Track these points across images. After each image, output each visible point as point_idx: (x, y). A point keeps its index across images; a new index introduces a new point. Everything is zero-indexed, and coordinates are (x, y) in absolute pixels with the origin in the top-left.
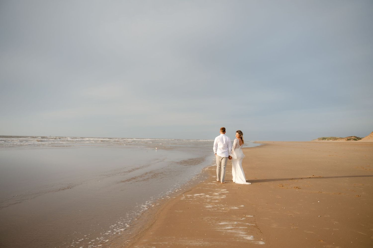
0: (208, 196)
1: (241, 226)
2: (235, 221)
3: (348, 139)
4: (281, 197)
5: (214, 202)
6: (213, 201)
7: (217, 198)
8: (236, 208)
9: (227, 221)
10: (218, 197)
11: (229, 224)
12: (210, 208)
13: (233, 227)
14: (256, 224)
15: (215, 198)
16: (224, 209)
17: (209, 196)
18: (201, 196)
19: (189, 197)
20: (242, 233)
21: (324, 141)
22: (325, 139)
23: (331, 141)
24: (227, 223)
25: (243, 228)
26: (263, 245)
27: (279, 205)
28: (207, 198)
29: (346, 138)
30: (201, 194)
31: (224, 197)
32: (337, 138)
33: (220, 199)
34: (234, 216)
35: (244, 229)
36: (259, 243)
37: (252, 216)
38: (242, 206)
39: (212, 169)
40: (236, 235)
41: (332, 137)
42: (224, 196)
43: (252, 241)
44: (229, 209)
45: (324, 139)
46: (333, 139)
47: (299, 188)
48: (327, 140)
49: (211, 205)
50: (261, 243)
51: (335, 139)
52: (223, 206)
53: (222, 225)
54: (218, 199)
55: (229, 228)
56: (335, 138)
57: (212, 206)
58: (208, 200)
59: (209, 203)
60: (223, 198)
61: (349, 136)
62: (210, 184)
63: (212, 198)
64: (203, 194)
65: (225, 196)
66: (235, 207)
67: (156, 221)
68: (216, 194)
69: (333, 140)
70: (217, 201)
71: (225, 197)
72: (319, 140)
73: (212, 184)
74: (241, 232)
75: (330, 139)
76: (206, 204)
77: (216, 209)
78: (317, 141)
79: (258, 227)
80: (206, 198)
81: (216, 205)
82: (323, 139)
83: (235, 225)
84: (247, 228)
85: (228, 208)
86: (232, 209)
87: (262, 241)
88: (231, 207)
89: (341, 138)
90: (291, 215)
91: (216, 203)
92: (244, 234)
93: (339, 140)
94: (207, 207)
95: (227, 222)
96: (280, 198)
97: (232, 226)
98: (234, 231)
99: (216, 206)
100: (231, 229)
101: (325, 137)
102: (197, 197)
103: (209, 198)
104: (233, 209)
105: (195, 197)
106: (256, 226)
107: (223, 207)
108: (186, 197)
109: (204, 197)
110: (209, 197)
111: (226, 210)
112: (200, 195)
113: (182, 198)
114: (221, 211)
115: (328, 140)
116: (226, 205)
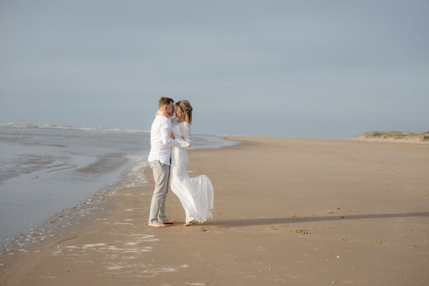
0: (113, 248)
3: (425, 137)
4: (266, 250)
5: (125, 260)
6: (124, 258)
7: (133, 251)
8: (172, 270)
10: (135, 249)
12: (116, 271)
15: (129, 251)
16: (146, 271)
17: (117, 249)
18: (98, 247)
19: (72, 250)
21: (376, 139)
22: (380, 135)
23: (391, 140)
27: (261, 263)
28: (111, 252)
29: (421, 134)
32: (403, 133)
33: (140, 254)
37: (203, 284)
38: (185, 266)
39: (126, 195)
41: (394, 132)
42: (148, 248)
44: (157, 272)
45: (377, 135)
46: (396, 135)
47: (306, 233)
48: (382, 137)
49: (119, 265)
51: (400, 135)
52: (144, 266)
54: (136, 254)
56: (399, 134)
57: (121, 267)
58: (114, 256)
59: (116, 261)
60: (147, 252)
61: (427, 131)
62: (119, 225)
63: (122, 251)
64: (103, 244)
65: (152, 248)
66: (171, 268)
68: (131, 244)
69: (396, 139)
70: (132, 257)
71: (151, 251)
72: (366, 137)
73: (122, 224)
75: (390, 136)
76: (110, 263)
77: (128, 273)
78: (362, 138)
80: (108, 251)
81: (129, 264)
82: (374, 135)
85: (156, 270)
86: (164, 271)
88: (163, 268)
89: (412, 135)
90: (280, 280)
91: (130, 262)
93: (407, 139)
94: (111, 268)
96: (263, 250)
99: (129, 266)
101: (379, 130)
102: (89, 250)
103: (115, 252)
104: (167, 271)
105: (84, 250)
107: (145, 269)
108: (66, 251)
109: (104, 250)
110: (115, 250)
111: (150, 274)
112: (96, 247)
113: (56, 253)
114: (140, 276)
115: (385, 138)
116: (150, 265)
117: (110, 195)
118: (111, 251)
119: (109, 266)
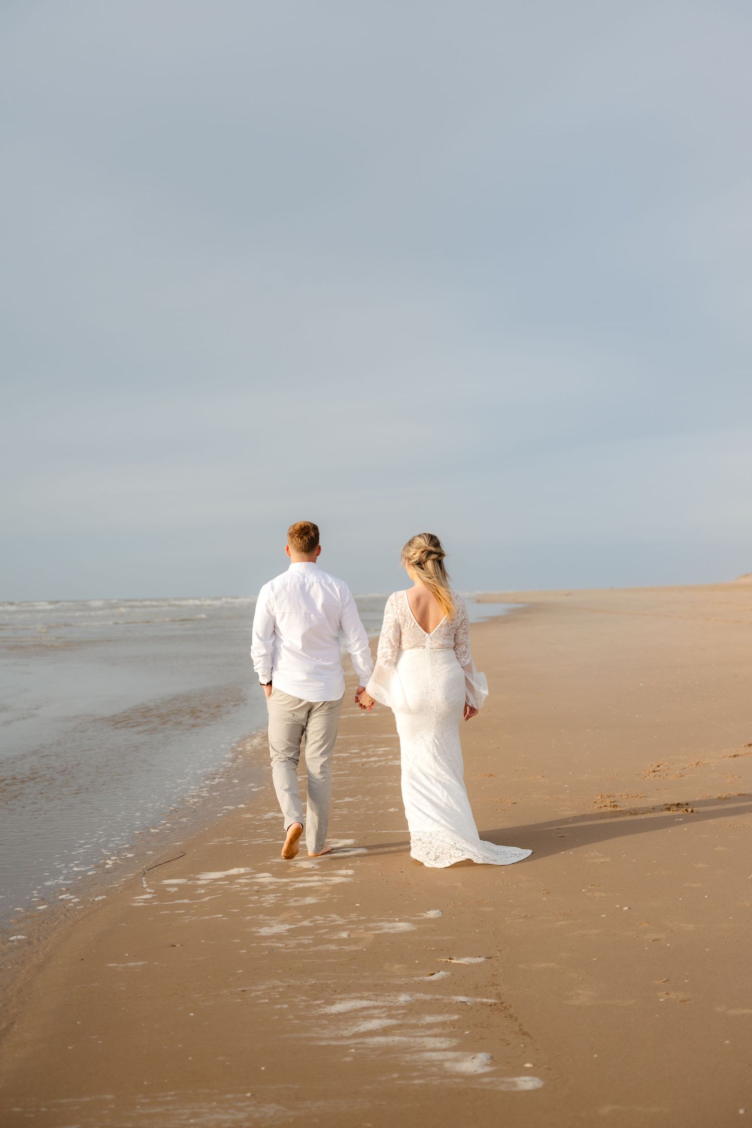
0: (265, 878)
1: (430, 1013)
2: (400, 989)
4: (608, 860)
5: (295, 908)
6: (292, 903)
7: (312, 884)
8: (403, 926)
9: (366, 994)
10: (316, 878)
11: (375, 1008)
12: (278, 937)
13: (393, 1022)
14: (499, 996)
15: (301, 885)
16: (344, 935)
17: (275, 879)
18: (231, 879)
19: (176, 889)
20: (438, 1045)
24: (365, 1003)
25: (440, 1018)
26: (537, 1090)
27: (603, 895)
28: (262, 890)
30: (234, 871)
31: (346, 876)
33: (327, 889)
34: (397, 967)
35: (443, 1024)
36: (514, 1084)
37: (479, 959)
38: (432, 914)
40: (408, 1057)
42: (344, 872)
43: (486, 1080)
44: (370, 934)
47: (690, 810)
49: (283, 922)
50: (527, 1083)
52: (341, 921)
53: (340, 1014)
54: (317, 891)
55: (374, 1024)
57: (288, 927)
58: (270, 899)
59: (276, 911)
60: (342, 883)
63: (286, 884)
64: (242, 870)
65: (350, 872)
66: (400, 921)
67: (12, 1024)
68: (305, 864)
70: (310, 900)
71: (350, 879)
74: (431, 1042)
76: (261, 917)
77: (306, 942)
79: (512, 1011)
80: (256, 888)
81: (305, 919)
83: (403, 1007)
84: (456, 1017)
85: (367, 929)
86: (386, 930)
87: (528, 1073)
88: (381, 924)
90: (656, 936)
91: (307, 912)
92: (445, 1050)
94: (265, 931)
95: (361, 998)
96: (602, 860)
97: (390, 1017)
98: (397, 1038)
99: (306, 923)
100: (385, 1031)
102: (212, 887)
103: (271, 887)
104: (392, 931)
105: (201, 886)
106: (500, 1007)
107: (342, 928)
108: (161, 893)
109: (246, 885)
110: (271, 883)
111: (356, 941)
112: (227, 878)
113: (141, 899)
114: (333, 947)
116: (353, 916)
117: (249, 748)
118: (262, 885)
119: (261, 925)
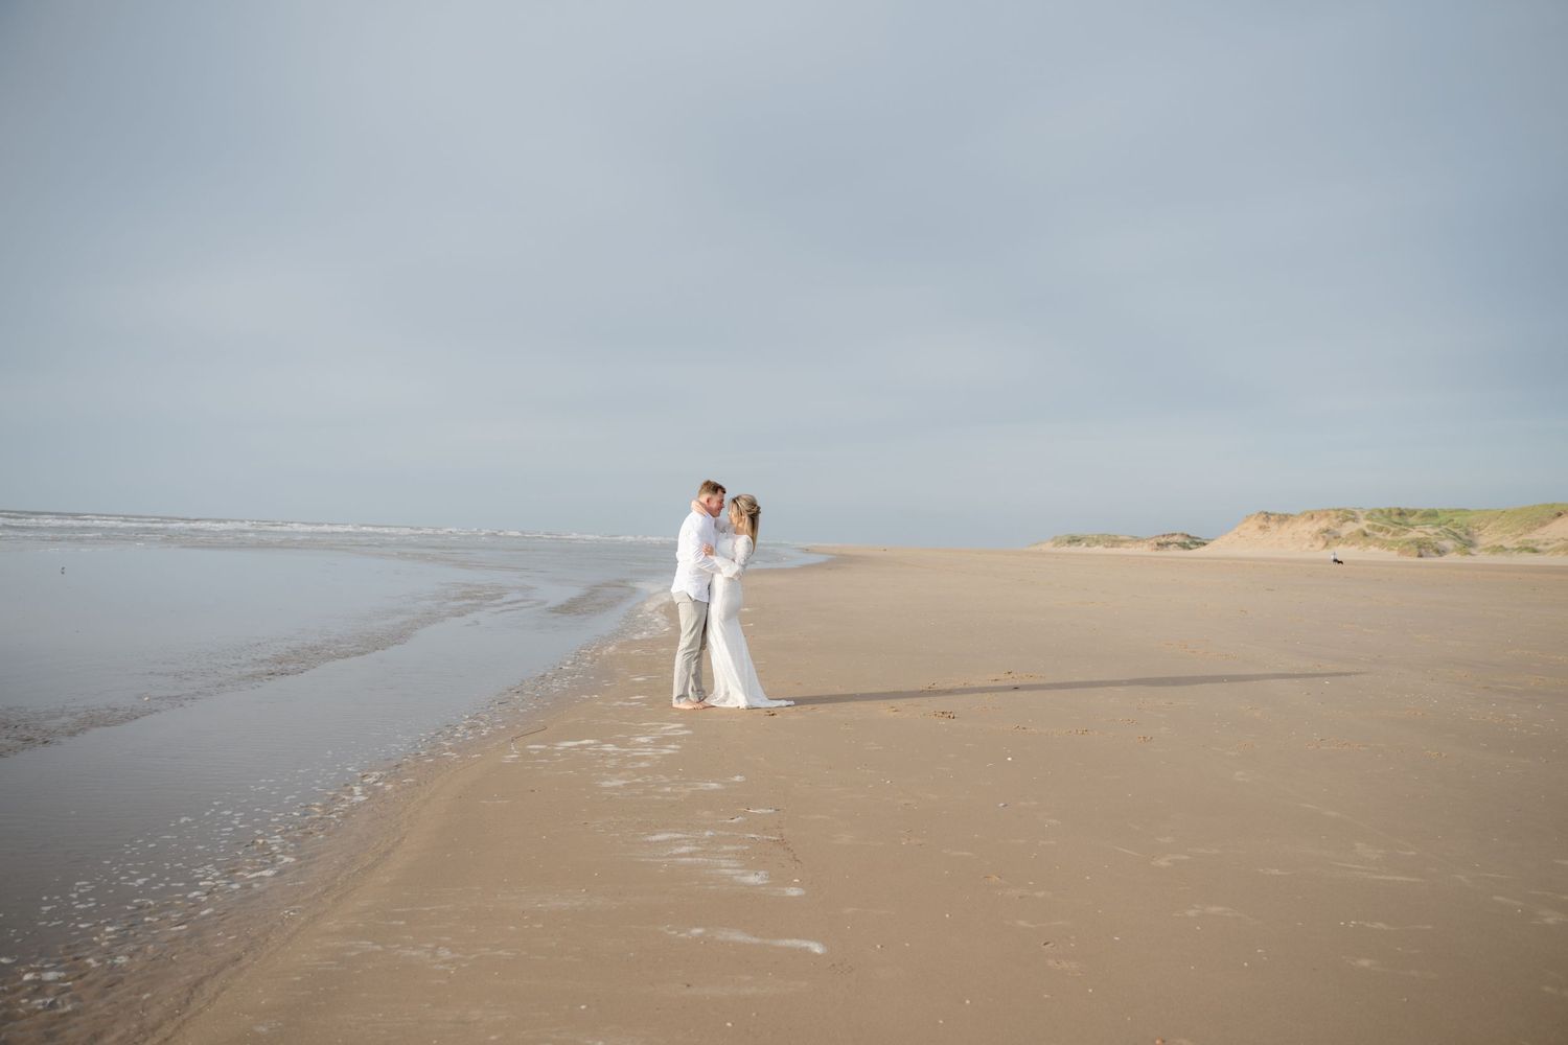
0: (609, 748)
1: (727, 844)
2: (706, 828)
3: (1158, 544)
5: (631, 769)
6: (629, 766)
7: (646, 754)
8: (714, 785)
9: (679, 829)
10: (649, 750)
11: (685, 839)
12: (616, 789)
13: (699, 849)
14: (781, 835)
15: (638, 754)
16: (668, 789)
17: (616, 749)
19: (537, 752)
20: (731, 865)
21: (1073, 549)
22: (1079, 541)
23: (1098, 549)
24: (678, 836)
25: (735, 848)
26: (799, 897)
27: (872, 772)
28: (606, 756)
29: (1151, 539)
30: (586, 742)
31: (675, 749)
32: (1121, 538)
33: (658, 757)
34: (706, 813)
35: (736, 852)
36: (784, 892)
37: (769, 811)
38: (737, 778)
39: (633, 652)
40: (707, 872)
41: (1103, 535)
42: (673, 746)
43: (763, 889)
44: (688, 790)
45: (1074, 540)
46: (1107, 541)
47: (952, 717)
48: (1084, 544)
49: (620, 779)
50: (793, 892)
51: (1115, 542)
52: (666, 780)
53: (658, 841)
54: (650, 759)
55: (684, 849)
56: (1113, 538)
57: (624, 782)
58: (612, 763)
59: (615, 771)
60: (670, 754)
61: (1162, 533)
62: (620, 706)
63: (626, 753)
64: (592, 742)
65: (678, 747)
66: (712, 782)
67: (404, 838)
68: (643, 740)
69: (1107, 547)
70: (643, 764)
71: (677, 752)
72: (1055, 545)
73: (627, 704)
74: (724, 863)
75: (1098, 542)
76: (604, 774)
77: (637, 793)
78: (1048, 547)
79: (790, 845)
80: (601, 754)
81: (639, 777)
82: (1069, 542)
83: (706, 839)
84: (747, 847)
85: (686, 787)
86: (701, 788)
87: (795, 885)
88: (698, 783)
89: (1137, 540)
90: (907, 802)
91: (640, 772)
92: (735, 868)
93: (1128, 547)
94: (606, 784)
95: (676, 832)
96: (876, 748)
97: (697, 845)
98: (700, 859)
99: (639, 780)
100: (691, 855)
101: (1078, 533)
102: (567, 752)
103: (613, 754)
104: (705, 789)
105: (558, 751)
106: (782, 842)
107: (667, 785)
108: (526, 755)
109: (595, 752)
110: (614, 752)
111: (676, 794)
112: (580, 746)
113: (509, 758)
114: (658, 798)
115: (1088, 545)
116: (676, 777)
117: (604, 653)
118: (608, 753)
119: (603, 779)
